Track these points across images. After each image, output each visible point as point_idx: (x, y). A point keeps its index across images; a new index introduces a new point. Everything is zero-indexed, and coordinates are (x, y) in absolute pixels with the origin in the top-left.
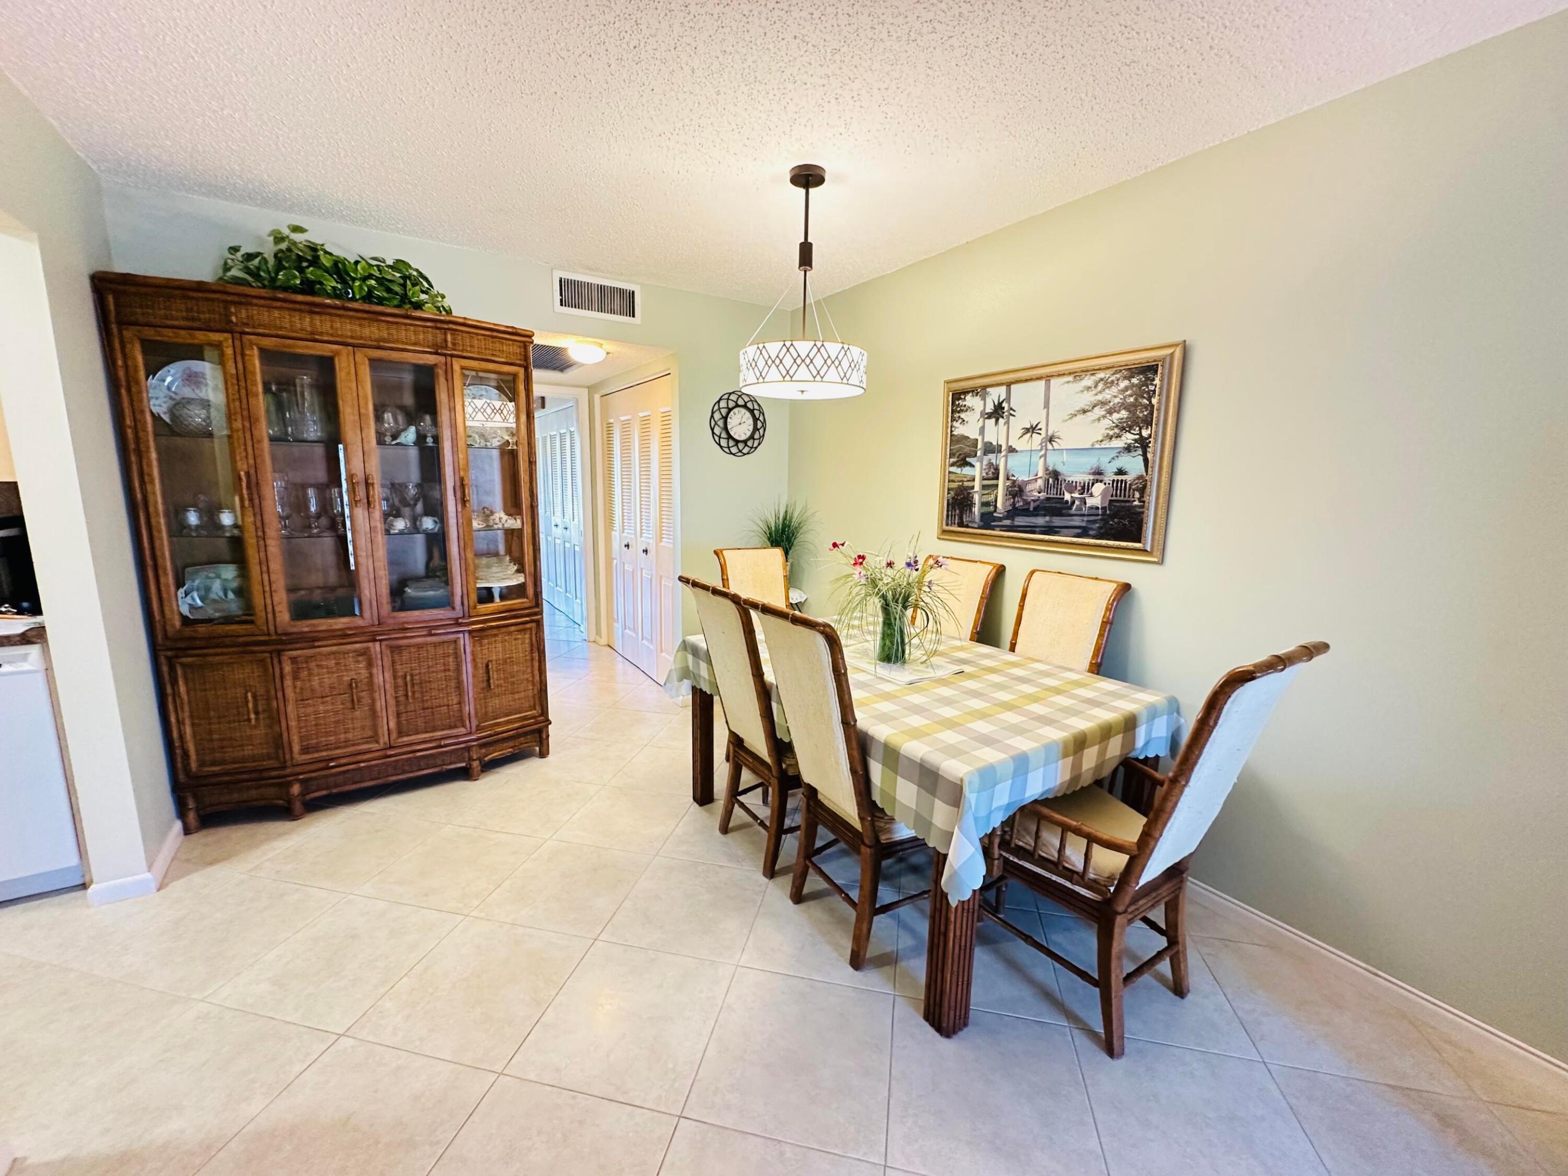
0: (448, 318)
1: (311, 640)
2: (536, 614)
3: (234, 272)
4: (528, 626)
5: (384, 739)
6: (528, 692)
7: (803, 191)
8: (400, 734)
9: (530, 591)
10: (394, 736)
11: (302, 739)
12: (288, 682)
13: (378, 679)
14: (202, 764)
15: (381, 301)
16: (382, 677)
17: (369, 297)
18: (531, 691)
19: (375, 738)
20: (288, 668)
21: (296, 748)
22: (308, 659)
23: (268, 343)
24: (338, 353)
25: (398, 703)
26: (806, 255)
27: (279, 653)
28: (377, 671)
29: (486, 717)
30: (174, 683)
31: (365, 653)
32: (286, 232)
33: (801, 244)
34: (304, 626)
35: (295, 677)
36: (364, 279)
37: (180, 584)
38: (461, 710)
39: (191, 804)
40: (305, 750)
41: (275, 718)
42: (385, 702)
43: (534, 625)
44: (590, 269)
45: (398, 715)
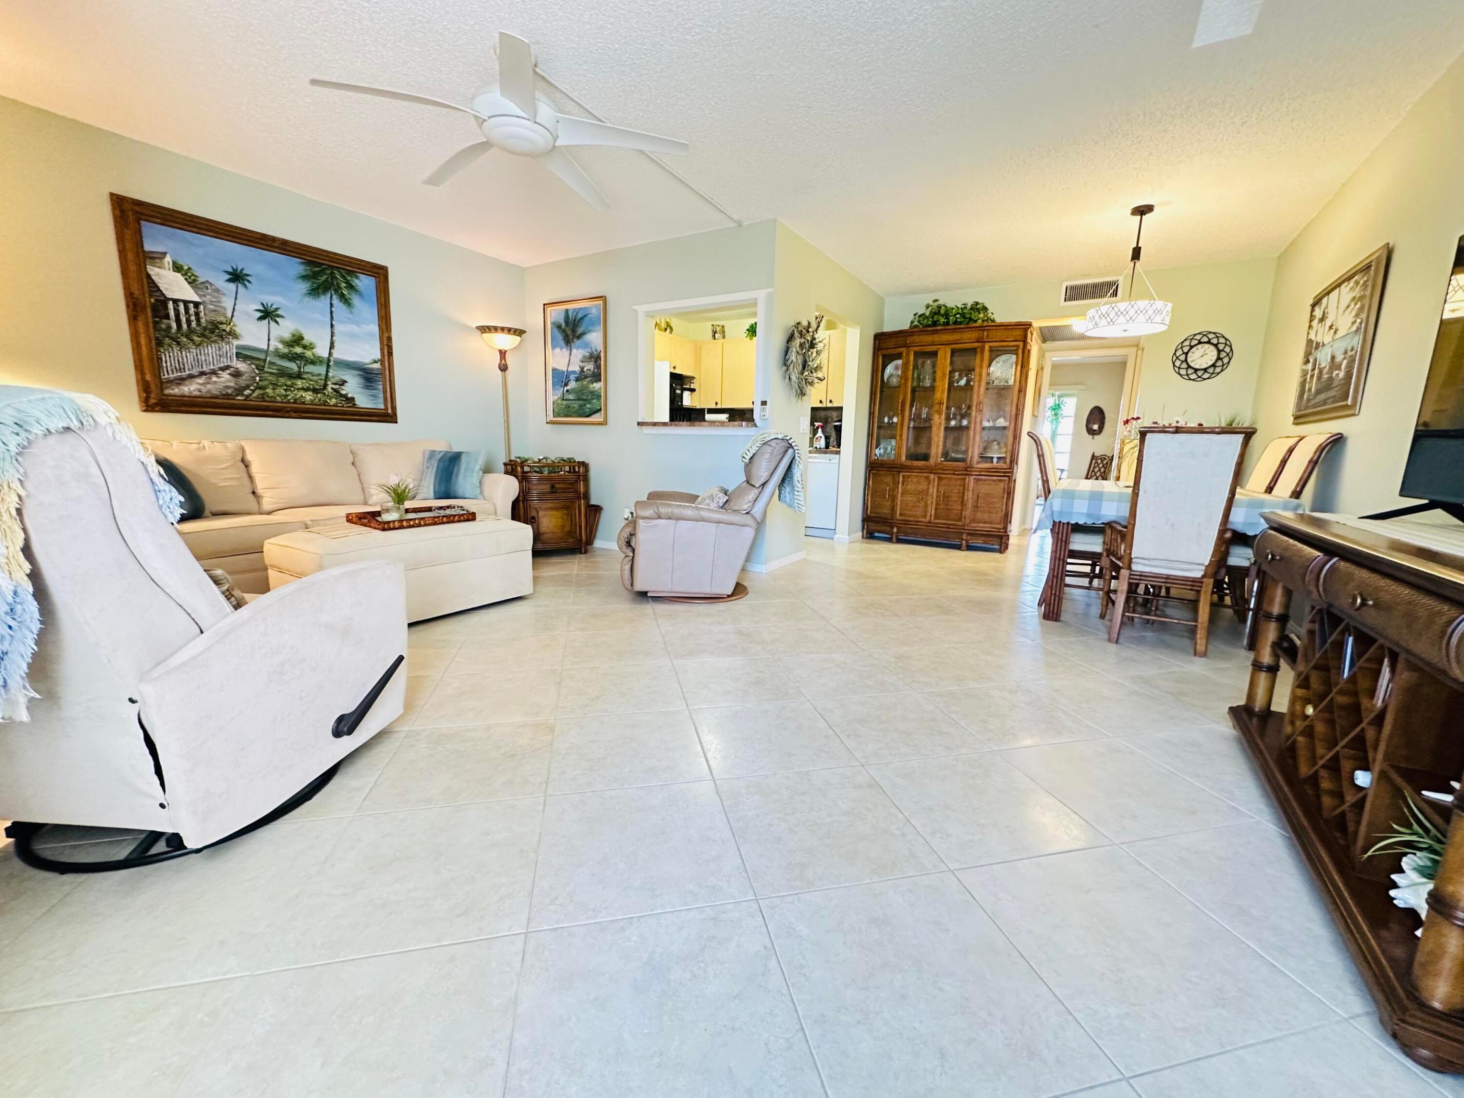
0: (993, 324)
1: (910, 469)
2: (1008, 472)
3: (916, 323)
4: (1004, 478)
5: (928, 518)
6: (998, 516)
7: (1139, 217)
8: (935, 518)
9: (1008, 461)
10: (933, 518)
11: (901, 510)
12: (900, 485)
13: (931, 490)
14: (871, 512)
15: (961, 323)
16: (933, 490)
17: (955, 323)
18: (1000, 515)
19: (925, 516)
20: (901, 479)
21: (898, 513)
22: (909, 477)
23: (917, 349)
24: (939, 349)
25: (937, 504)
26: (1136, 253)
27: (900, 472)
28: (931, 486)
29: (973, 521)
30: (869, 480)
31: (927, 478)
32: (931, 303)
33: (1134, 249)
34: (909, 463)
35: (903, 484)
36: (955, 315)
37: (876, 448)
38: (961, 514)
39: (866, 527)
40: (901, 515)
41: (893, 498)
42: (932, 500)
43: (1007, 478)
44: (1084, 276)
45: (936, 509)
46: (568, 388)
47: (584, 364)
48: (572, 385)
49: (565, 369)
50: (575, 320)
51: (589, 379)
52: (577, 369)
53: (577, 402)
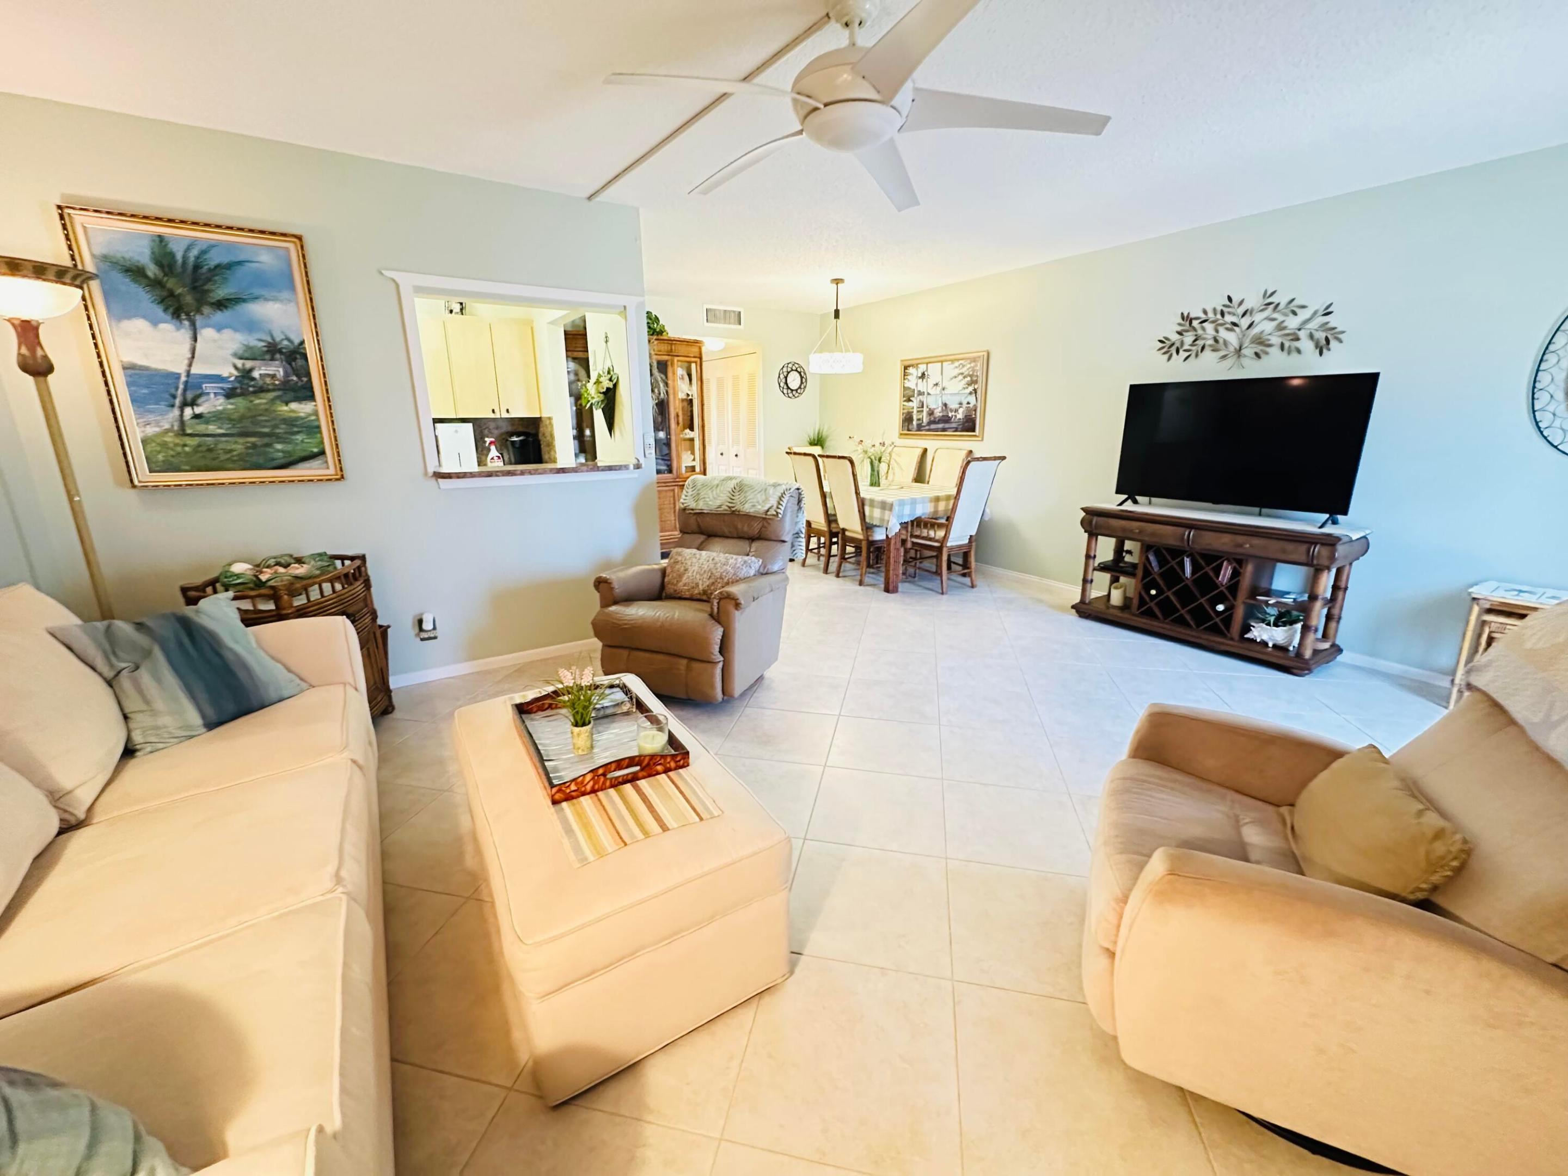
7: (836, 285)
9: (698, 469)
26: (837, 314)
33: (834, 309)
46: (198, 410)
47: (249, 364)
48: (212, 403)
49: (181, 369)
50: (197, 267)
51: (271, 395)
52: (227, 371)
53: (241, 440)
